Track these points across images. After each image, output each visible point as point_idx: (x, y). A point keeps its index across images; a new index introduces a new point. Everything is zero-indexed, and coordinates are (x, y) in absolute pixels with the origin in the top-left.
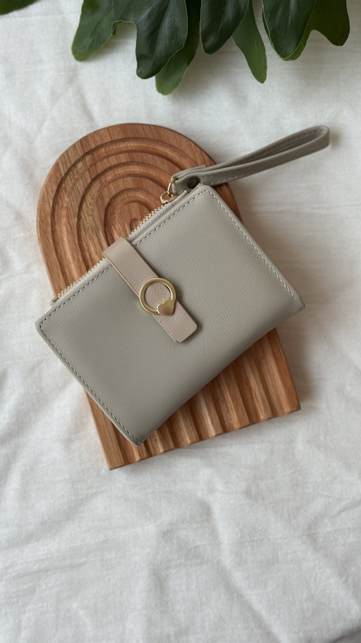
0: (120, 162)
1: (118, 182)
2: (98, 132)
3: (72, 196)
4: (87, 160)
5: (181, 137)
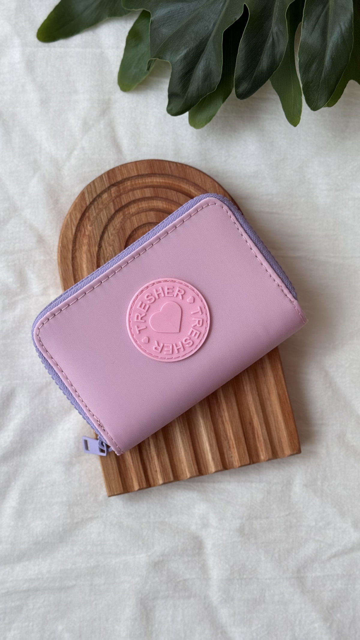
0: (144, 196)
1: (141, 216)
2: (126, 165)
3: (95, 225)
4: (112, 192)
5: (206, 177)
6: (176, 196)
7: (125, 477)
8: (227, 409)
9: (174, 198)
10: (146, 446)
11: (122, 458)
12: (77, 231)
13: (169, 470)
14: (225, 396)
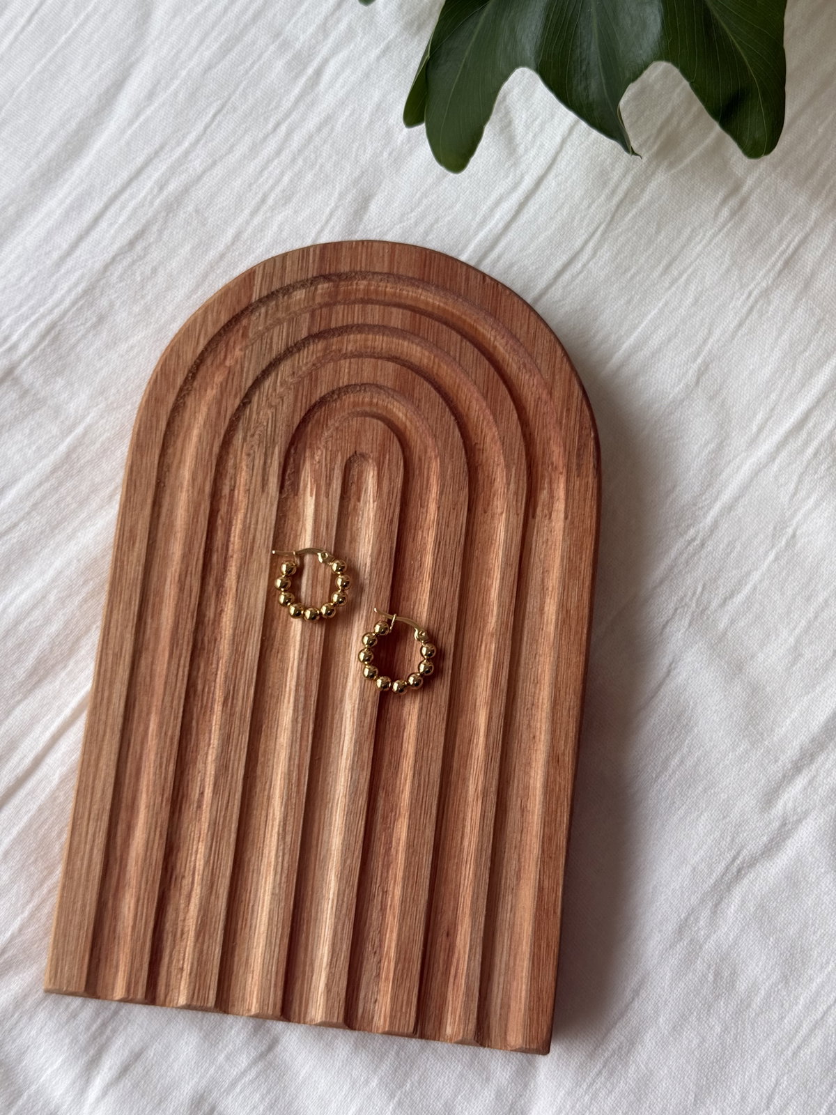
2: (369, 244)
3: (252, 351)
4: (319, 291)
6: (458, 347)
7: (103, 957)
8: (404, 879)
9: (452, 348)
10: (179, 899)
11: (113, 907)
12: (209, 350)
13: (213, 978)
14: (410, 845)
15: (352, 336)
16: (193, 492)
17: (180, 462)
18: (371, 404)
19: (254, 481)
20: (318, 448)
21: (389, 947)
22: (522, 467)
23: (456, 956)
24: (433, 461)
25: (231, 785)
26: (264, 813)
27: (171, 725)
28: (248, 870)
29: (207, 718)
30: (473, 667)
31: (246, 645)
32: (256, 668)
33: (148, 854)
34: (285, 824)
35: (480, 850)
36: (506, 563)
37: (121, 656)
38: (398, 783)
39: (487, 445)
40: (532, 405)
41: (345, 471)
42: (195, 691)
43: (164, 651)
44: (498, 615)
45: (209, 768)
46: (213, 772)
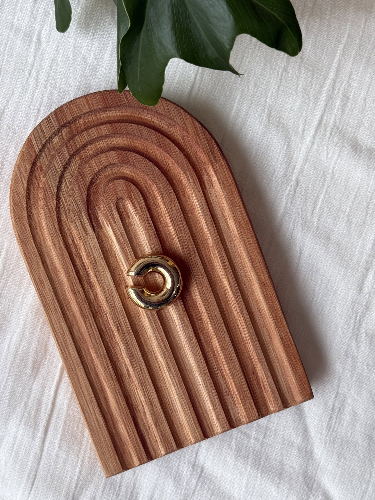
0: (101, 135)
1: (100, 157)
3: (49, 175)
6: (137, 129)
7: (122, 453)
8: (226, 362)
9: (135, 132)
10: (141, 415)
11: (116, 432)
12: (29, 184)
13: (171, 438)
14: (223, 348)
15: (89, 147)
16: (57, 250)
17: (44, 240)
18: (113, 173)
19: (80, 232)
20: (100, 204)
21: (233, 390)
22: (191, 170)
23: (261, 379)
24: (152, 186)
25: (139, 362)
26: (157, 365)
27: (101, 350)
28: (162, 390)
29: (114, 340)
30: (211, 264)
31: (114, 302)
32: (123, 309)
33: (119, 405)
34: (168, 366)
35: (250, 335)
36: (205, 214)
37: (64, 334)
38: (205, 325)
39: (171, 167)
40: (182, 140)
41: (117, 209)
42: (103, 331)
43: (81, 322)
44: (212, 238)
45: (125, 359)
46: (128, 360)
